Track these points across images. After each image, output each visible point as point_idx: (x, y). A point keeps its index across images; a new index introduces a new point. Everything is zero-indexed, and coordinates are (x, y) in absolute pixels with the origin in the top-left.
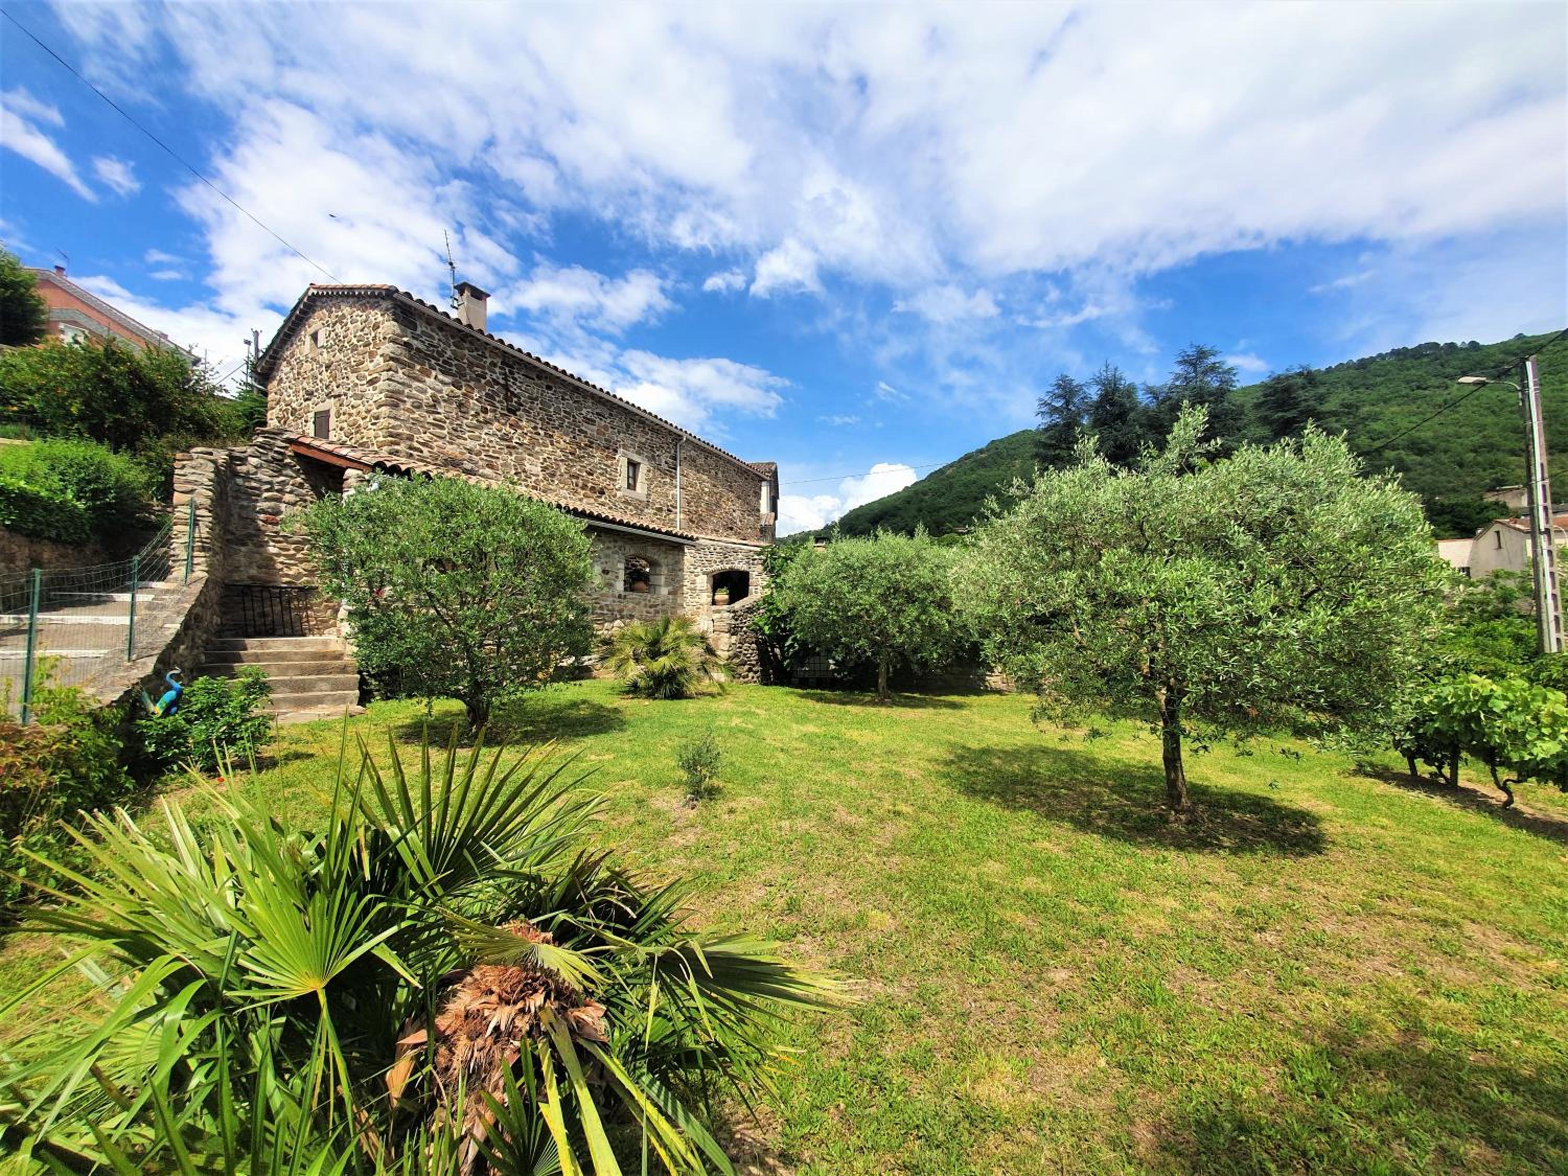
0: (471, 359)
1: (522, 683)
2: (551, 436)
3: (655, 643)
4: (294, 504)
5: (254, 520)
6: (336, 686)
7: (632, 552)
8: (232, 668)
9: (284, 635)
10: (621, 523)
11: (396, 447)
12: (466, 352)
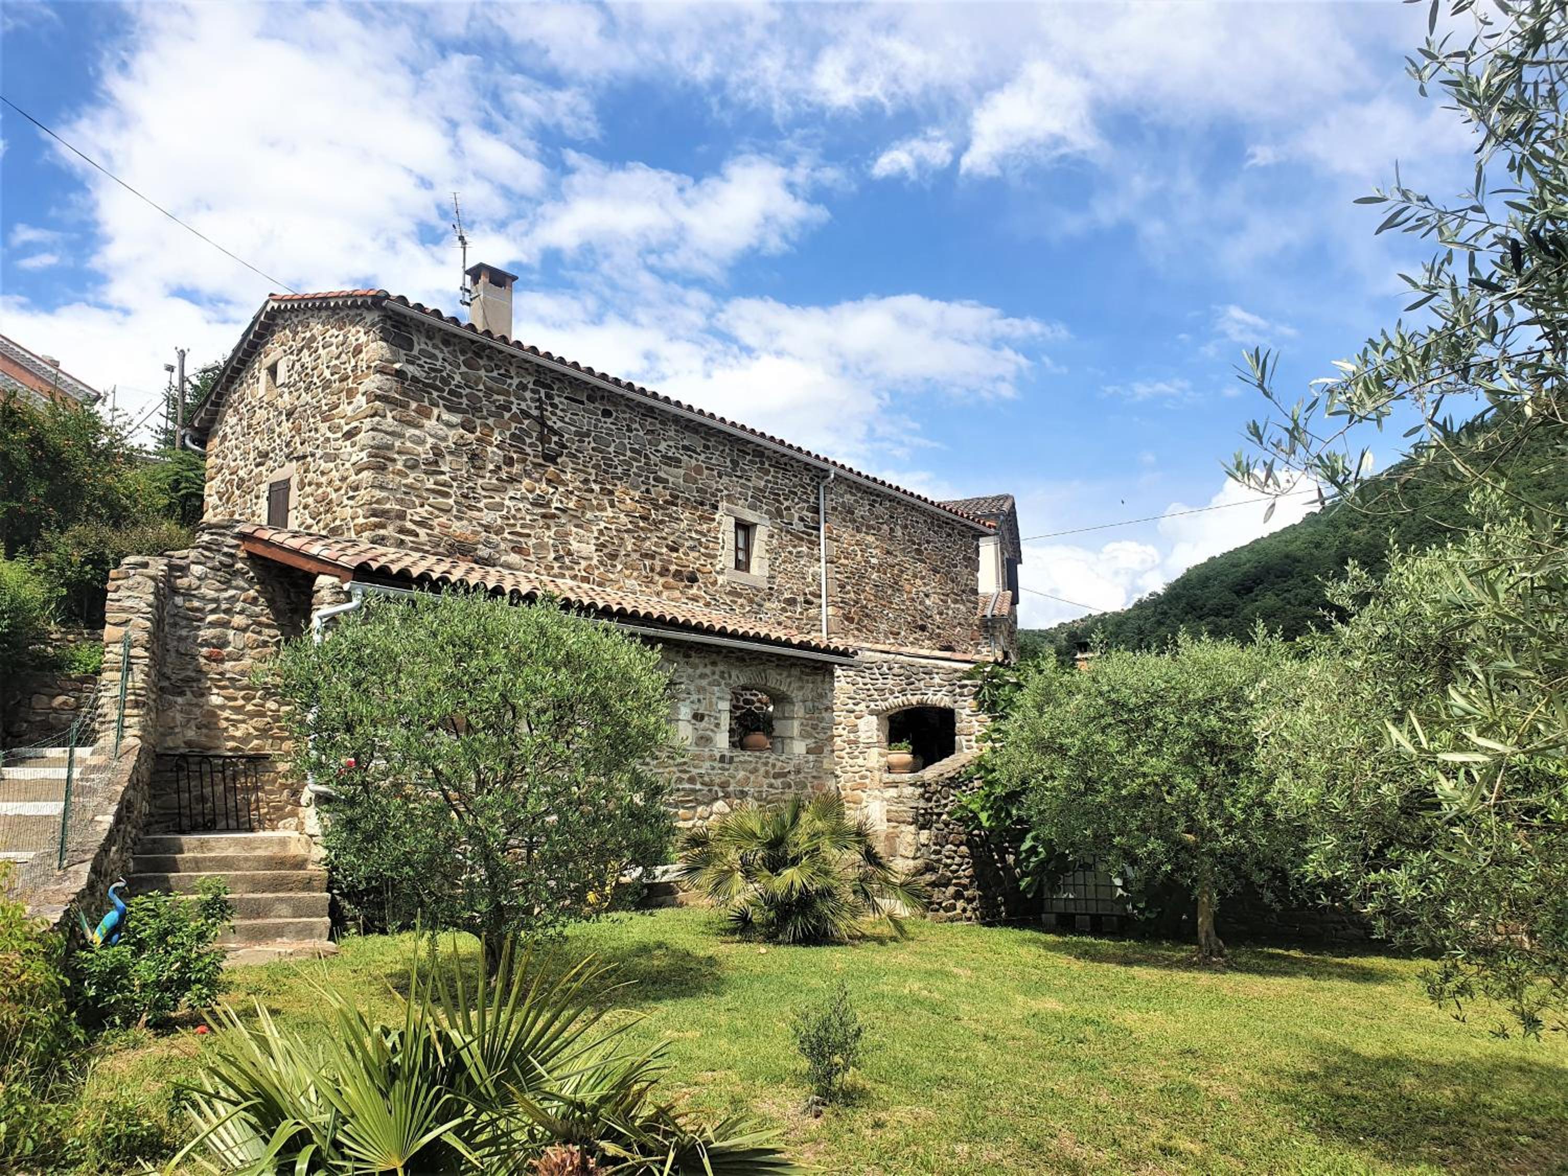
0: (490, 383)
1: (563, 910)
2: (611, 493)
3: (777, 843)
4: (244, 630)
5: (194, 657)
6: (299, 910)
7: (743, 681)
8: (167, 879)
9: (228, 830)
10: (722, 633)
11: (382, 532)
12: (482, 373)
